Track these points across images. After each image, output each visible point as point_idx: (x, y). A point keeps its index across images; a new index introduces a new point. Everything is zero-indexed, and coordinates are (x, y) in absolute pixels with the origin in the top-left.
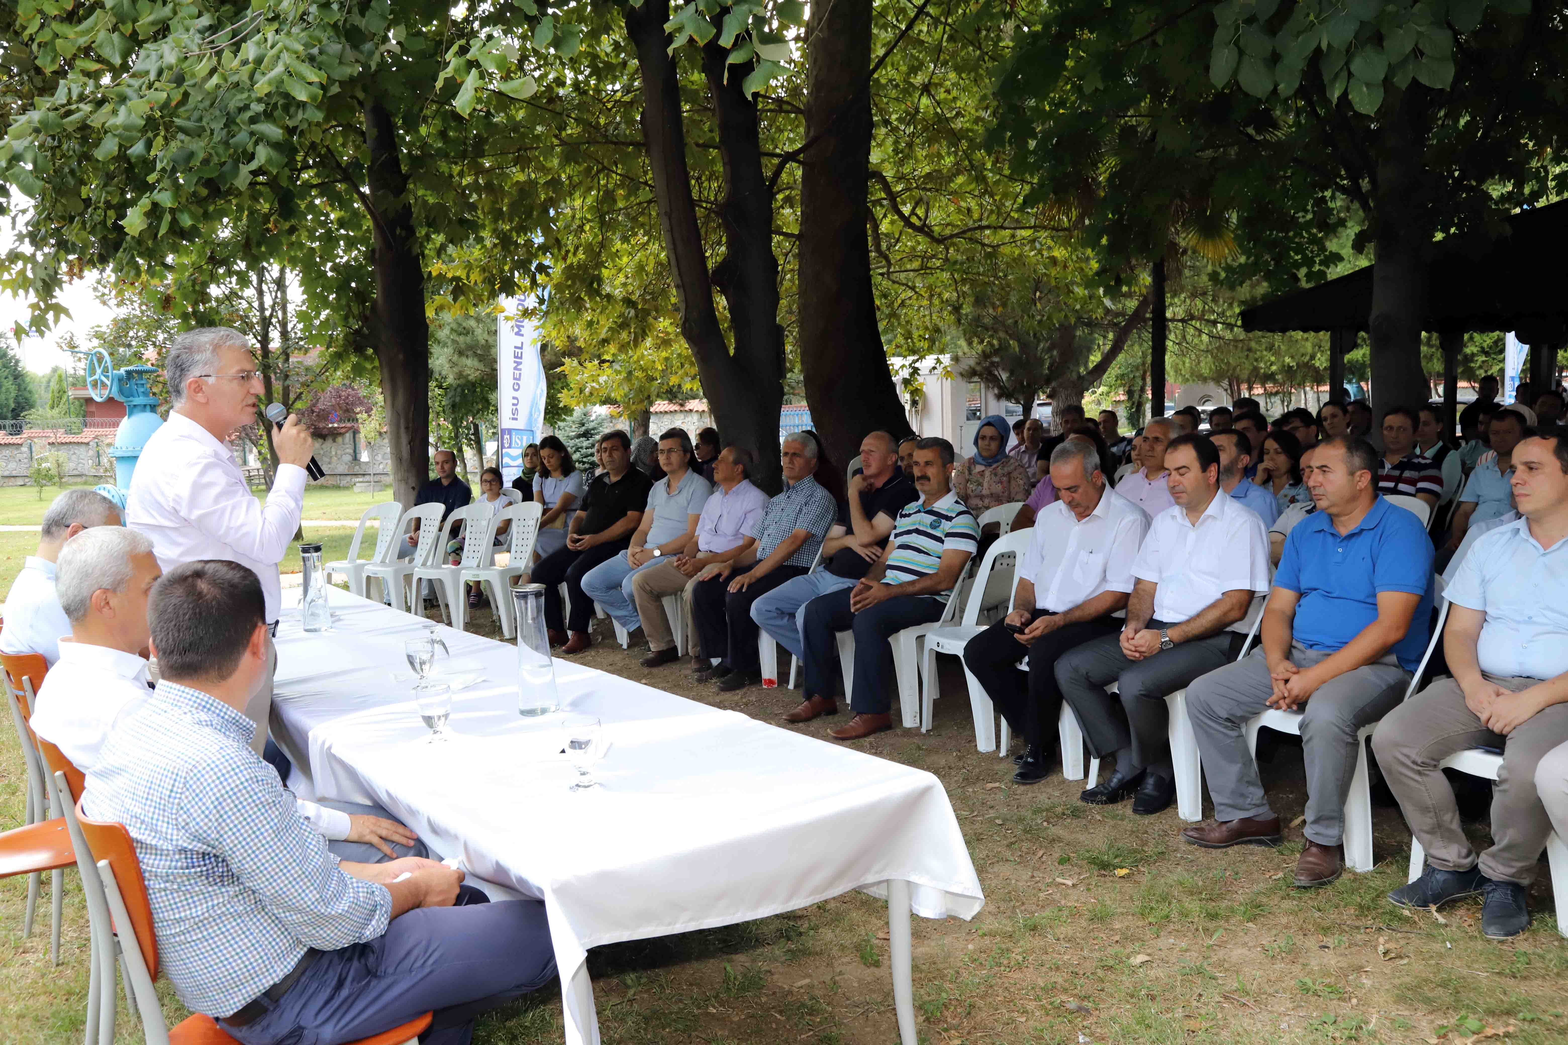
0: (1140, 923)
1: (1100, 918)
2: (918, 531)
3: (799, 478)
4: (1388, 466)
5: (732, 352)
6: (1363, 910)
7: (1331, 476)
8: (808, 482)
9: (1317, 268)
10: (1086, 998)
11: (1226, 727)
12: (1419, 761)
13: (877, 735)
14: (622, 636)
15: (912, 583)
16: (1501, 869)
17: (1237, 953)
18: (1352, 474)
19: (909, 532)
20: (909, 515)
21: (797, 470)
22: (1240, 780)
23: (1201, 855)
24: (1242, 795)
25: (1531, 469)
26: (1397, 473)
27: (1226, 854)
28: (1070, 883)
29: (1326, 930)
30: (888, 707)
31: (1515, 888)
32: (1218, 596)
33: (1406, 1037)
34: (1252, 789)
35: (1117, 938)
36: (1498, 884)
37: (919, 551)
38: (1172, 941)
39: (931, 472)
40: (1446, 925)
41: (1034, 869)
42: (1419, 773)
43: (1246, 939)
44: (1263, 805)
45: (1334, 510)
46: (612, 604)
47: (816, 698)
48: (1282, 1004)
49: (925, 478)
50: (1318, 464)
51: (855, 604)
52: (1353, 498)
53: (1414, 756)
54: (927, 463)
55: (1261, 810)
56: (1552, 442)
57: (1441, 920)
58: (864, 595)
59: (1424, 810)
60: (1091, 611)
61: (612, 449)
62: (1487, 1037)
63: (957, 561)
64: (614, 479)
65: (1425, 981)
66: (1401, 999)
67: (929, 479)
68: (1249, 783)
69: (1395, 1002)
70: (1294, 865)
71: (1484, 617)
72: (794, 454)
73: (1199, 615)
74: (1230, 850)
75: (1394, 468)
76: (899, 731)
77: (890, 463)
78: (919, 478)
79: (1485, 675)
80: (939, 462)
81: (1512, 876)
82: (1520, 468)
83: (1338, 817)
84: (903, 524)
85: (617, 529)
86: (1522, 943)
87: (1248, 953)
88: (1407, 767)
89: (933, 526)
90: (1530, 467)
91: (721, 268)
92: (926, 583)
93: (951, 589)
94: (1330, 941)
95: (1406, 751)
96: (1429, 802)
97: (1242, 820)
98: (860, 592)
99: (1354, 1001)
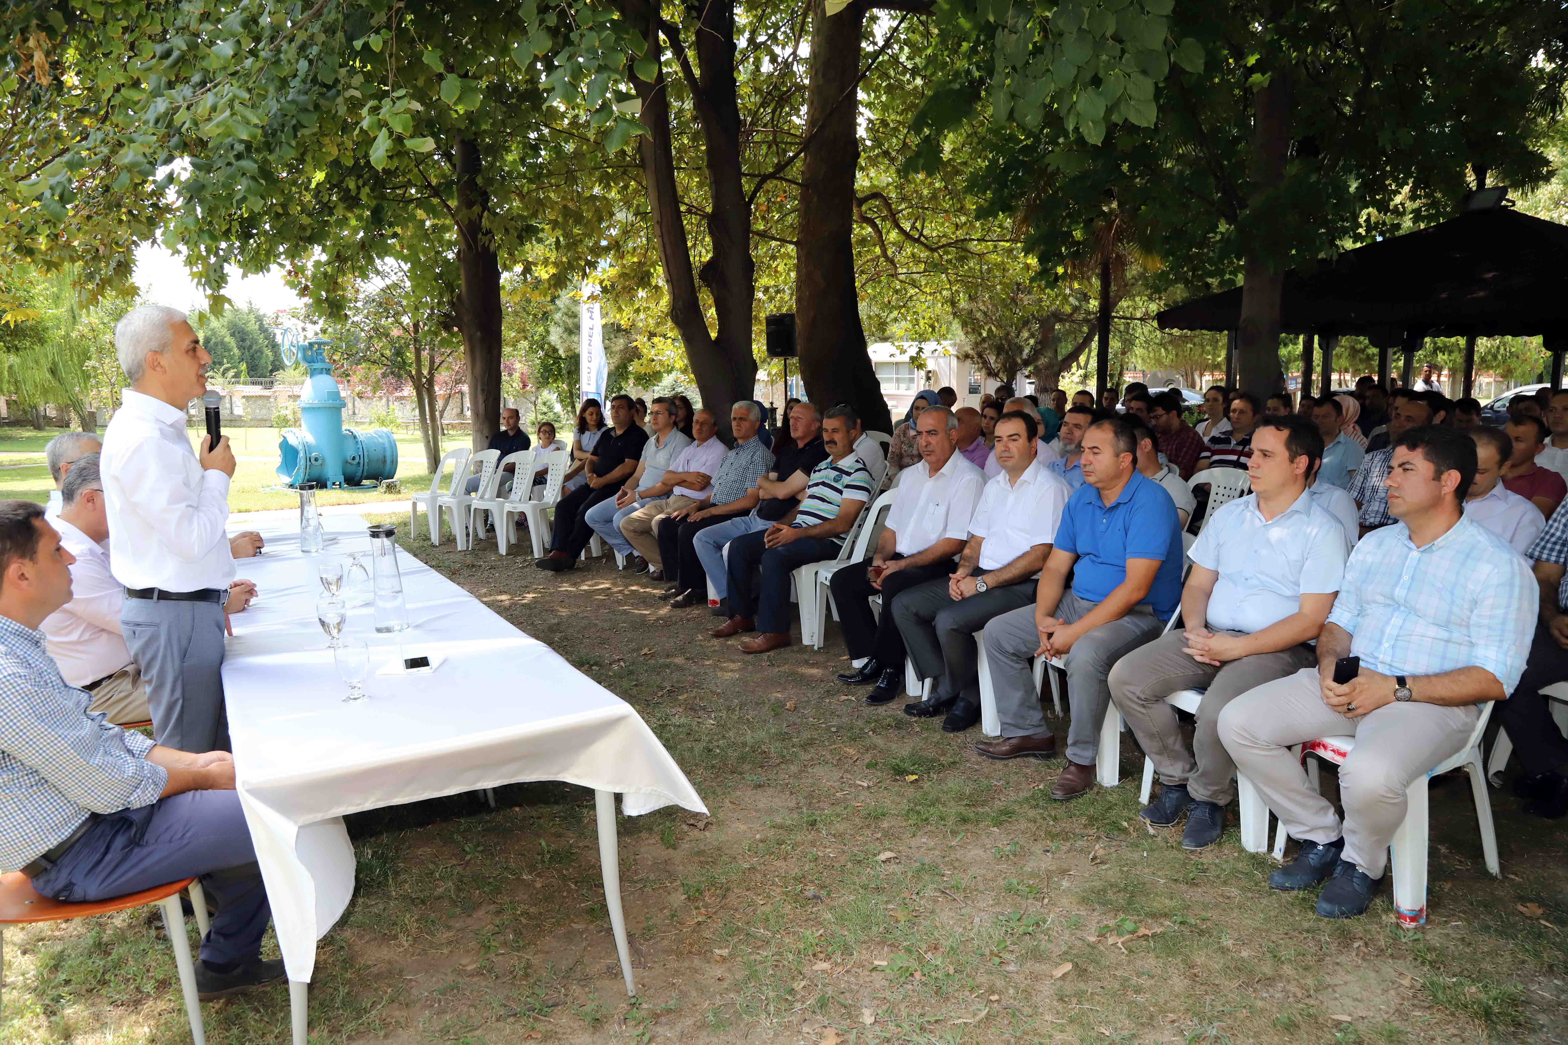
0: (904, 824)
1: (875, 817)
2: (824, 484)
3: (746, 437)
4: (1233, 442)
5: (713, 335)
6: (1092, 820)
7: (1099, 457)
8: (754, 441)
9: (1227, 276)
10: (823, 887)
11: (1012, 660)
12: (1143, 697)
13: (778, 651)
14: (620, 560)
15: (815, 526)
16: (1202, 791)
17: (974, 853)
18: (1117, 455)
19: (817, 485)
20: (819, 471)
21: (743, 431)
22: (1022, 704)
23: (986, 766)
24: (1022, 717)
25: (1265, 455)
26: (1240, 448)
27: (1006, 765)
28: (865, 785)
29: (1053, 836)
30: (788, 629)
31: (1214, 807)
32: (1027, 548)
33: (1073, 935)
34: (1031, 712)
35: (879, 835)
36: (1199, 803)
37: (823, 500)
38: (924, 840)
39: (837, 437)
40: (1154, 836)
41: (847, 771)
42: (1144, 706)
43: (987, 841)
44: (1040, 726)
45: (1100, 485)
46: (607, 534)
47: (738, 618)
48: (985, 901)
49: (832, 442)
50: (1091, 445)
51: (769, 542)
52: (1118, 475)
53: (1138, 693)
54: (834, 431)
55: (1040, 730)
56: (1285, 433)
57: (1151, 831)
58: (775, 536)
59: (1152, 736)
60: (930, 557)
61: (619, 407)
62: (1139, 937)
63: (853, 509)
64: (619, 432)
65: (1112, 886)
66: (1084, 901)
67: (836, 444)
68: (1031, 708)
69: (1078, 903)
70: (1055, 778)
71: (1215, 576)
72: (741, 418)
73: (1010, 565)
74: (1011, 763)
75: (1238, 444)
76: (795, 648)
77: (813, 428)
78: (828, 443)
79: (1207, 626)
80: (844, 429)
81: (1210, 797)
82: (1256, 453)
83: (1094, 740)
84: (816, 477)
85: (617, 473)
86: (1208, 856)
87: (982, 854)
88: (1131, 700)
89: (836, 480)
90: (1265, 454)
91: (708, 267)
92: (828, 526)
93: (847, 532)
94: (1053, 846)
95: (1132, 688)
96: (1155, 730)
97: (1024, 738)
98: (773, 533)
99: (1046, 901)
